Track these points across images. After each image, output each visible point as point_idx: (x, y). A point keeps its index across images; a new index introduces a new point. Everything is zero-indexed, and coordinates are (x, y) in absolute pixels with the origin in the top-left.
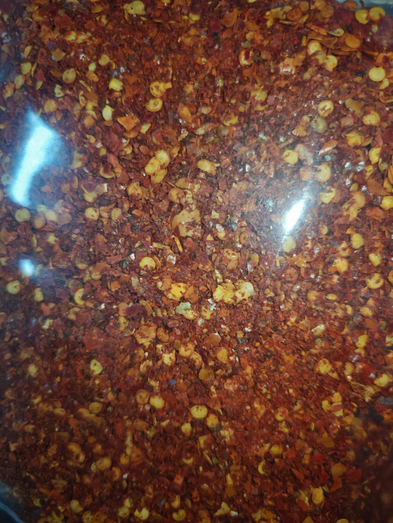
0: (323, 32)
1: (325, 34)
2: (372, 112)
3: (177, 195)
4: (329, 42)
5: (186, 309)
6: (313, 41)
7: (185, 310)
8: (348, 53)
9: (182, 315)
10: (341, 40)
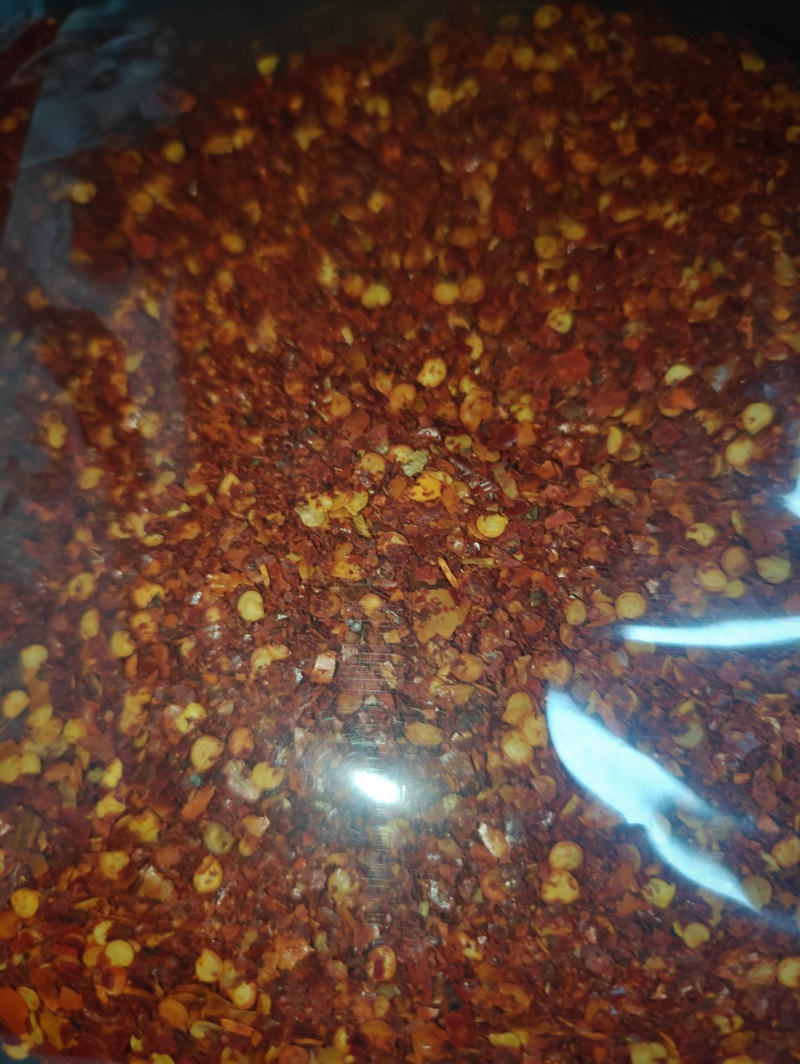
0: (229, 1025)
1: (225, 1021)
2: (114, 877)
3: (466, 669)
4: (216, 1004)
5: (410, 462)
6: (249, 1007)
7: (412, 461)
8: (179, 988)
9: (414, 449)
10: (194, 1014)
